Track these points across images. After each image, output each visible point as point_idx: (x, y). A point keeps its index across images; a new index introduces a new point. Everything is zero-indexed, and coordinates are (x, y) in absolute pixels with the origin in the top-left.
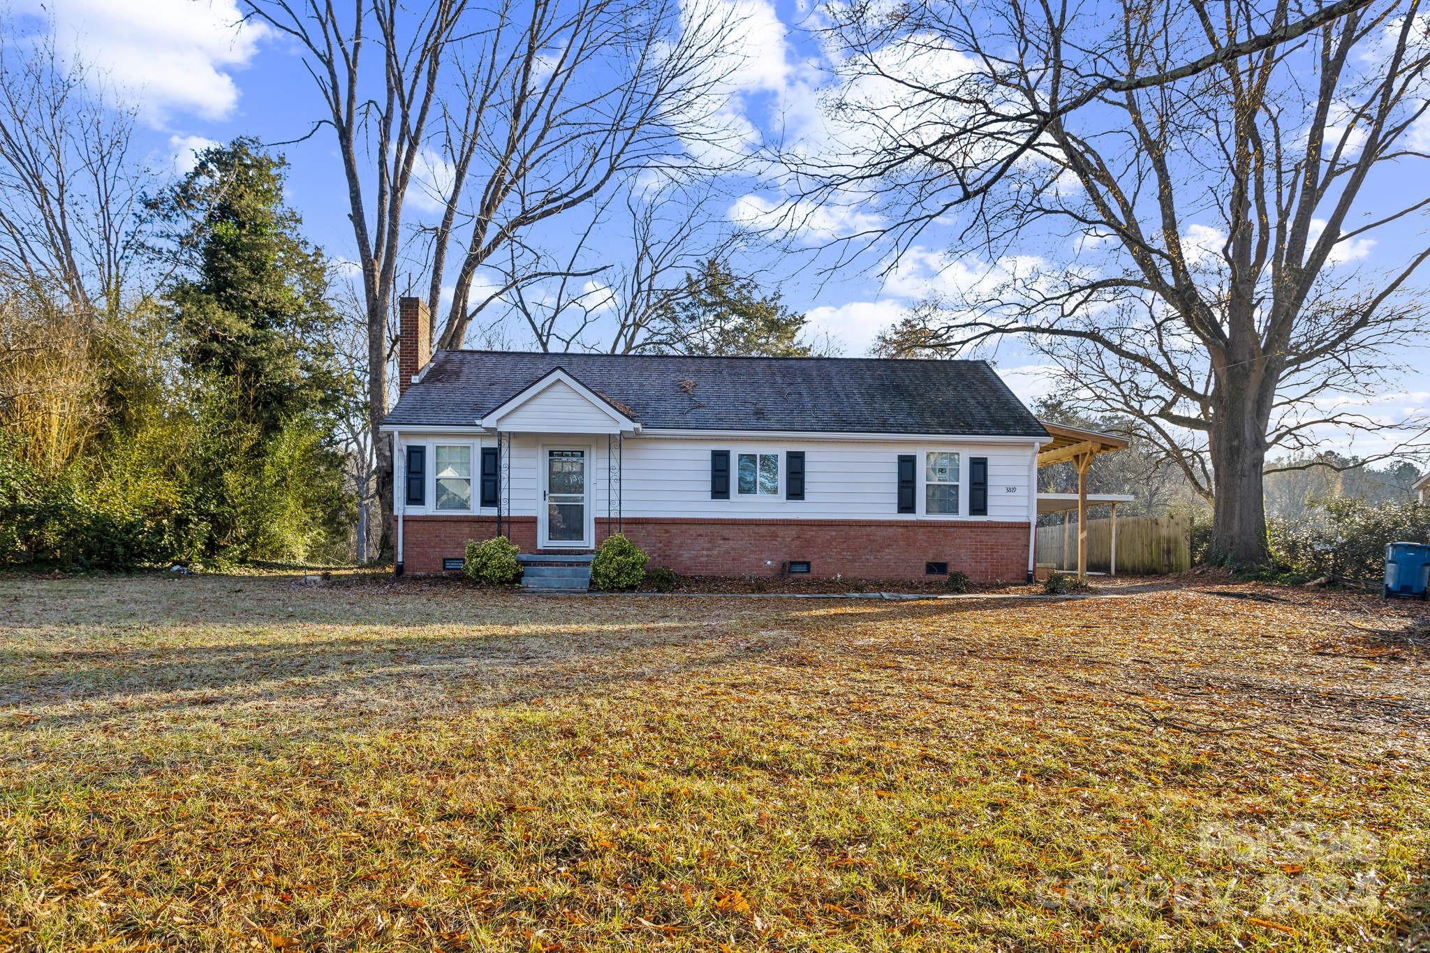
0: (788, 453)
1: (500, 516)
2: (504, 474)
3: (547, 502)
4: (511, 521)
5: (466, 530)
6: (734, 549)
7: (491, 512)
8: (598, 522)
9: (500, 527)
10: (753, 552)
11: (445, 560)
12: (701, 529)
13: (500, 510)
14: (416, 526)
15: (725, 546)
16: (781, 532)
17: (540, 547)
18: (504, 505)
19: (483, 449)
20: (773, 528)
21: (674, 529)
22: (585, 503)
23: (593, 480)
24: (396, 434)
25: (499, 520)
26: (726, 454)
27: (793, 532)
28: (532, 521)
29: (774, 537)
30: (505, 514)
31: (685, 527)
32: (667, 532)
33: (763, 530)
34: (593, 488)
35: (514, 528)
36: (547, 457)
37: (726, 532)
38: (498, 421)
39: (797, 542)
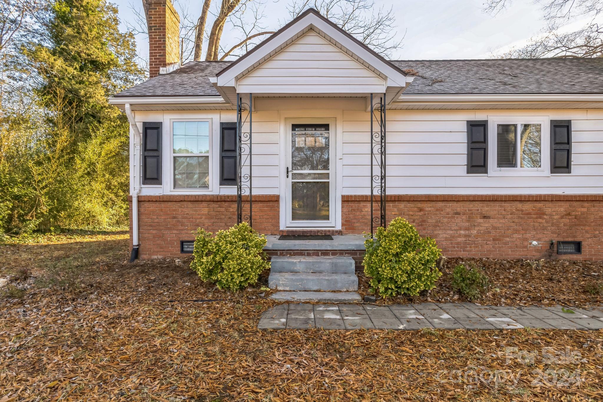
0: (552, 122)
1: (240, 196)
2: (245, 148)
3: (290, 180)
4: (252, 200)
5: (205, 211)
6: (495, 228)
7: (231, 191)
8: (346, 200)
9: (239, 208)
10: (516, 231)
11: (182, 243)
12: (459, 207)
13: (240, 189)
14: (152, 207)
15: (486, 225)
16: (549, 208)
17: (282, 227)
18: (245, 183)
19: (222, 124)
20: (539, 205)
21: (428, 207)
22: (331, 180)
23: (339, 155)
24: (127, 106)
25: (239, 199)
26: (483, 125)
27: (562, 208)
28: (274, 200)
29: (541, 214)
30: (246, 192)
31: (440, 205)
32: (421, 210)
33: (527, 207)
34: (339, 163)
35: (256, 207)
36: (290, 132)
37: (486, 209)
38: (238, 79)
39: (566, 220)
